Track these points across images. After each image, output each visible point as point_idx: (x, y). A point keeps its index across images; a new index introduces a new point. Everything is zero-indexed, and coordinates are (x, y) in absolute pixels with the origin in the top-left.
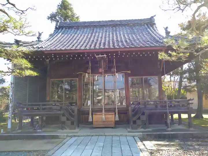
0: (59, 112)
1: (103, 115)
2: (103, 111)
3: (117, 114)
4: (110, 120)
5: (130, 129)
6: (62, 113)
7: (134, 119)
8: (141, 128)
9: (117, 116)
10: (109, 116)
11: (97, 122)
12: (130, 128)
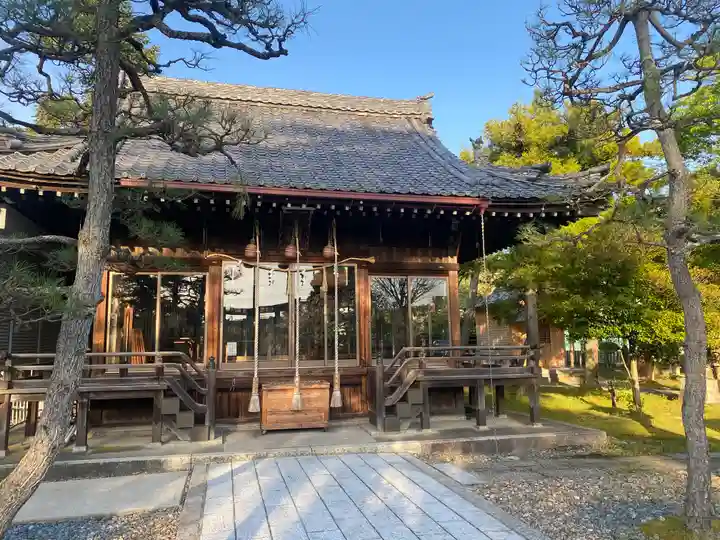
0: (155, 385)
1: (296, 390)
2: (297, 379)
3: (337, 387)
4: (315, 405)
5: (377, 430)
6: (166, 388)
7: (391, 400)
8: (410, 427)
9: (337, 393)
10: (315, 394)
11: (273, 413)
12: (379, 427)
